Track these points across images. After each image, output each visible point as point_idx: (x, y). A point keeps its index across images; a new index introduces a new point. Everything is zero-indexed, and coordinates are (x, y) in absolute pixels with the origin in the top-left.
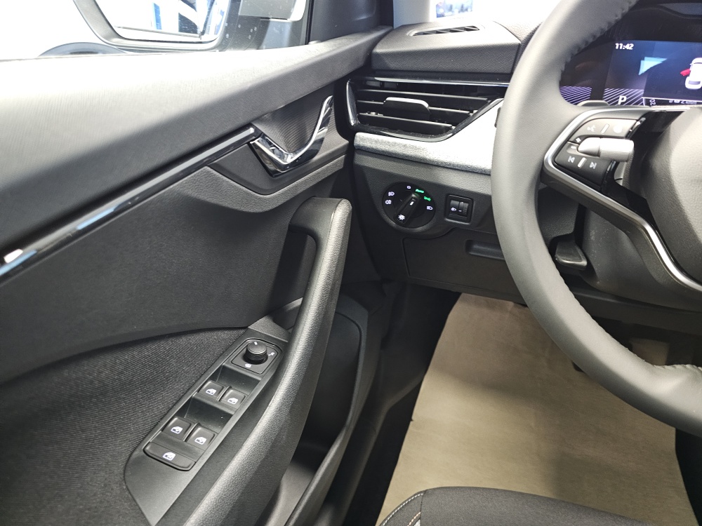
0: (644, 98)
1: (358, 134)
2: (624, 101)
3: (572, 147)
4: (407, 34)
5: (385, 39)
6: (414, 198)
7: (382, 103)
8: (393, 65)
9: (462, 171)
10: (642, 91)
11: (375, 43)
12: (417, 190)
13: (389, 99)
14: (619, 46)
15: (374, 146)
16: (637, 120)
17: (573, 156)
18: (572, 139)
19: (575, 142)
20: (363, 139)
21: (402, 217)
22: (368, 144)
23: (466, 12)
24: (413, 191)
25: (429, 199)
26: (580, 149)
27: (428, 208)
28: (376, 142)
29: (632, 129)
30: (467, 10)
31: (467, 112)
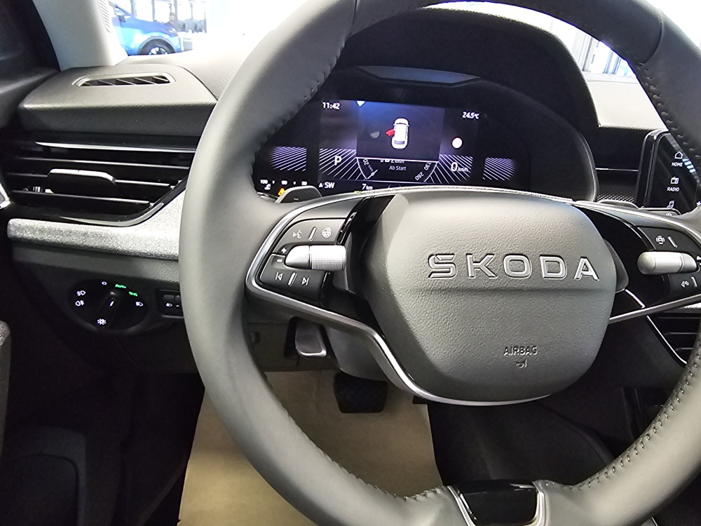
0: (358, 158)
1: (12, 221)
2: (340, 161)
3: (278, 261)
4: (73, 84)
5: (39, 88)
6: (113, 296)
7: (46, 176)
8: (54, 124)
9: (170, 260)
10: (354, 151)
11: (23, 94)
12: (117, 286)
13: (53, 171)
14: (327, 105)
15: (38, 236)
16: (347, 219)
17: (280, 271)
18: (276, 250)
19: (280, 253)
20: (18, 228)
21: (102, 322)
22: (28, 235)
23: (200, 33)
24: (111, 286)
25: (135, 294)
26: (287, 262)
27: (138, 304)
28: (42, 231)
29: (342, 229)
30: (201, 31)
31: (167, 185)
